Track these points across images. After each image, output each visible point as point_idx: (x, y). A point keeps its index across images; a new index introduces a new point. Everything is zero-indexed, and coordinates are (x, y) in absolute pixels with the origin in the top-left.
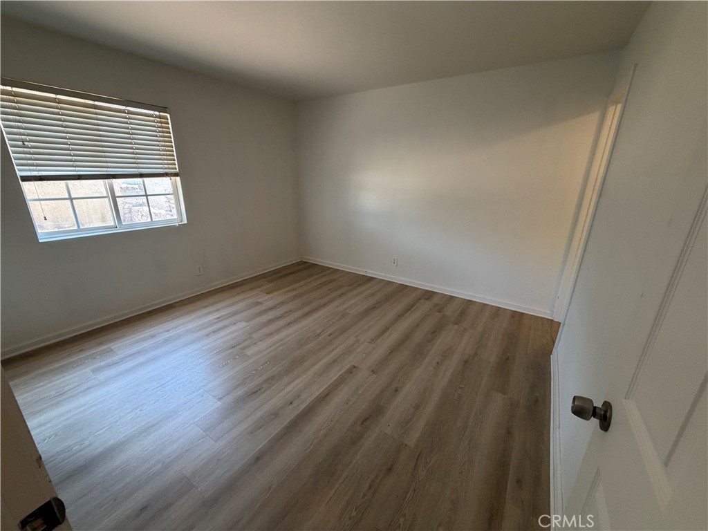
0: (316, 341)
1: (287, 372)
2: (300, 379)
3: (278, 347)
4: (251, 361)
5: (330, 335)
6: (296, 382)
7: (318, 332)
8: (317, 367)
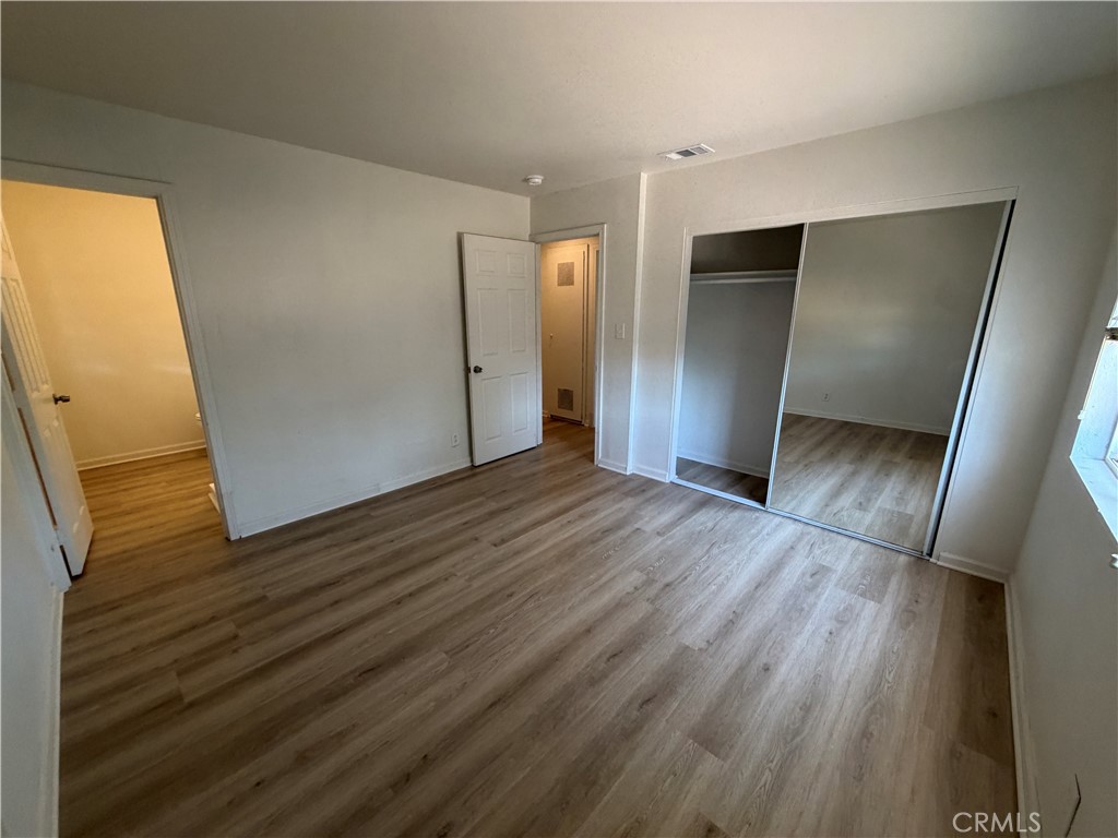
0: (537, 585)
1: (578, 546)
2: (562, 537)
3: (596, 580)
4: (626, 564)
5: (511, 595)
6: (566, 536)
7: (530, 605)
8: (541, 548)
